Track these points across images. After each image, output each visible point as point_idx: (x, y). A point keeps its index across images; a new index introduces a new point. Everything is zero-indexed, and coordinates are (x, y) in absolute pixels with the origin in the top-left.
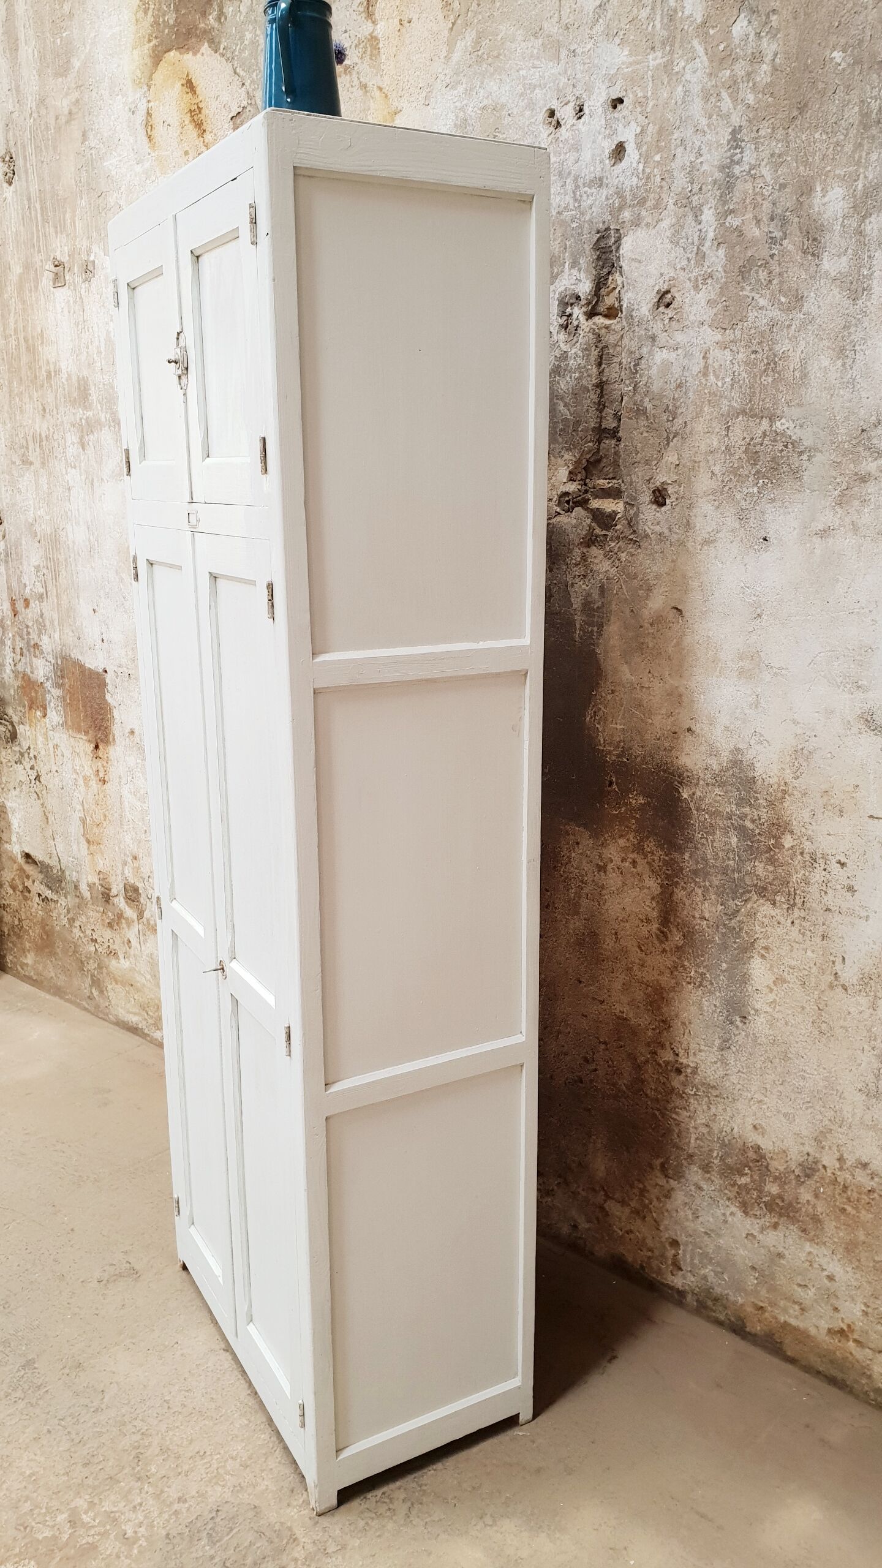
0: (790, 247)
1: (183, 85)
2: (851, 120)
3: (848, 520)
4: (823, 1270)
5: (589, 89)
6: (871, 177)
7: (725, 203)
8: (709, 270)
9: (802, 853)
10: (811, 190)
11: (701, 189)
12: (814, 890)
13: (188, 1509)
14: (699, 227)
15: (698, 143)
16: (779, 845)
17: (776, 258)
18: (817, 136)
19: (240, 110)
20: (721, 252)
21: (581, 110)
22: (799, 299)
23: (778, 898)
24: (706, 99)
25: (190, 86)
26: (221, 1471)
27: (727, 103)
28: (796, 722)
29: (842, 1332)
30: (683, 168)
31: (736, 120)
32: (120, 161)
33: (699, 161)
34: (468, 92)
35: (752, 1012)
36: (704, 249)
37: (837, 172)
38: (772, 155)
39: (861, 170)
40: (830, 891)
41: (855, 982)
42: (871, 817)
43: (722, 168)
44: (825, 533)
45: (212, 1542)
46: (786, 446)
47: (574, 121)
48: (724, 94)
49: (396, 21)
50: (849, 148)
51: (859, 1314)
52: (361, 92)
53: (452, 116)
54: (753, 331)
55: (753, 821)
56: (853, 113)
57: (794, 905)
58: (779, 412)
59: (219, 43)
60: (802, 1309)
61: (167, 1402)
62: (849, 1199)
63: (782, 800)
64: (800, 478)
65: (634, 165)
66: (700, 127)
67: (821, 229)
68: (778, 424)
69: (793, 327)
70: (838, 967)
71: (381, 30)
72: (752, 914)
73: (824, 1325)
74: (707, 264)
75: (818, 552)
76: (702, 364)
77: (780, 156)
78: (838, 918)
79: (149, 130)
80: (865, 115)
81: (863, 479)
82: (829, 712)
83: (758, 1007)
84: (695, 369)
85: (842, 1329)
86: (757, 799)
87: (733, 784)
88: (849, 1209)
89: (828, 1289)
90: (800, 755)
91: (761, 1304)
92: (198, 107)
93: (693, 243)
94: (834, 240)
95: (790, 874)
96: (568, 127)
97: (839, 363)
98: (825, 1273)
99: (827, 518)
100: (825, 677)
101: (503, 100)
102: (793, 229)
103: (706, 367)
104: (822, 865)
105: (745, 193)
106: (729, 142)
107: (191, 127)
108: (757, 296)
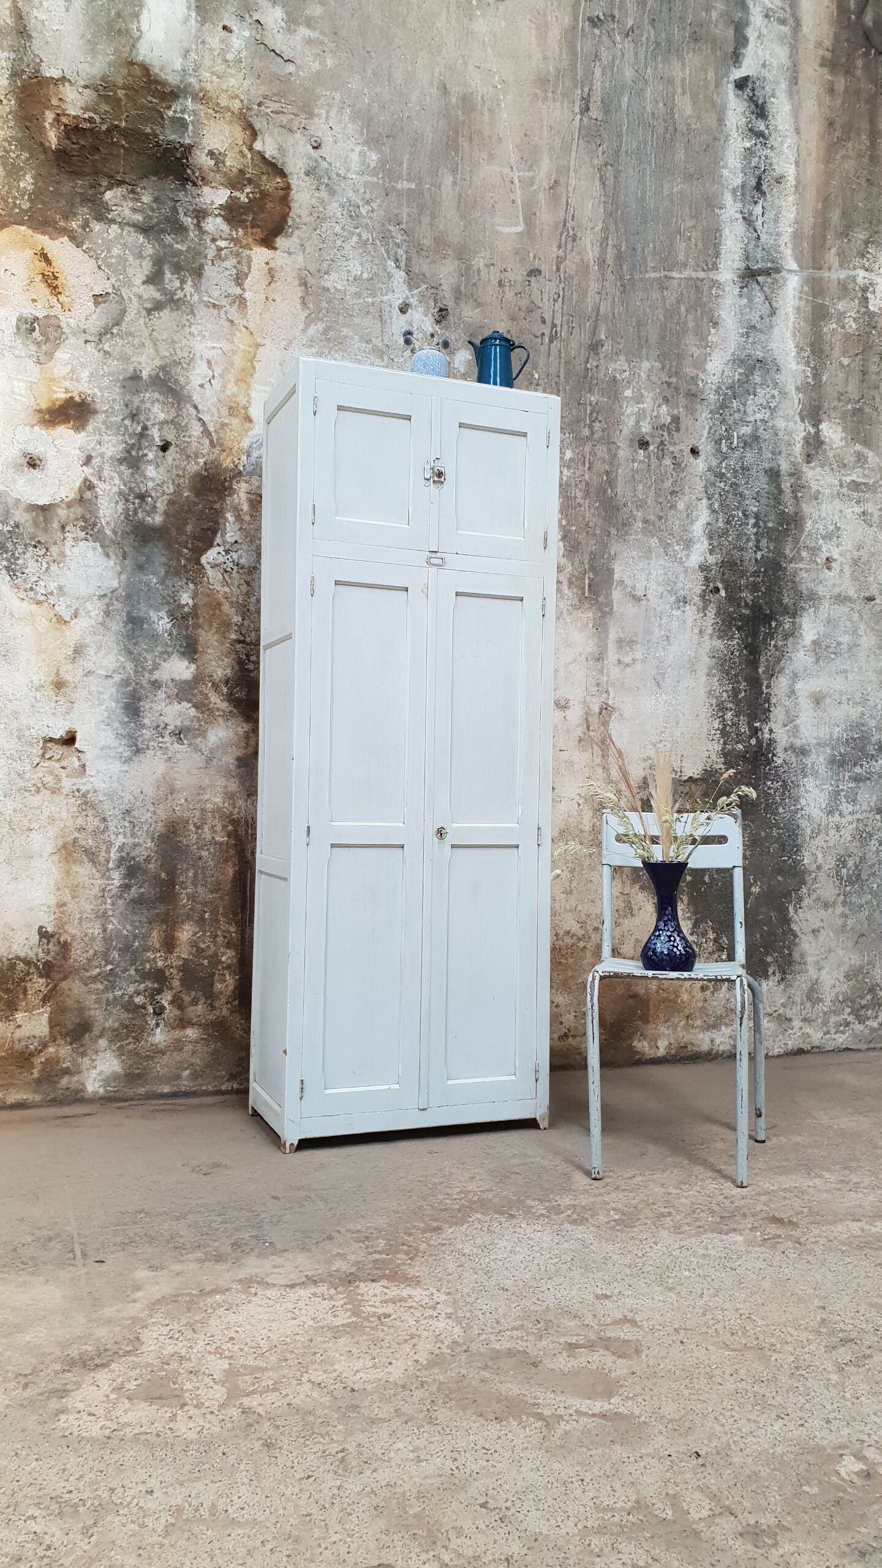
1: (35, 254)
19: (104, 293)
25: (45, 257)
29: (565, 1035)
42: (560, 751)
49: (263, 297)
52: (227, 324)
59: (83, 243)
71: (248, 295)
73: (556, 1036)
92: (53, 275)
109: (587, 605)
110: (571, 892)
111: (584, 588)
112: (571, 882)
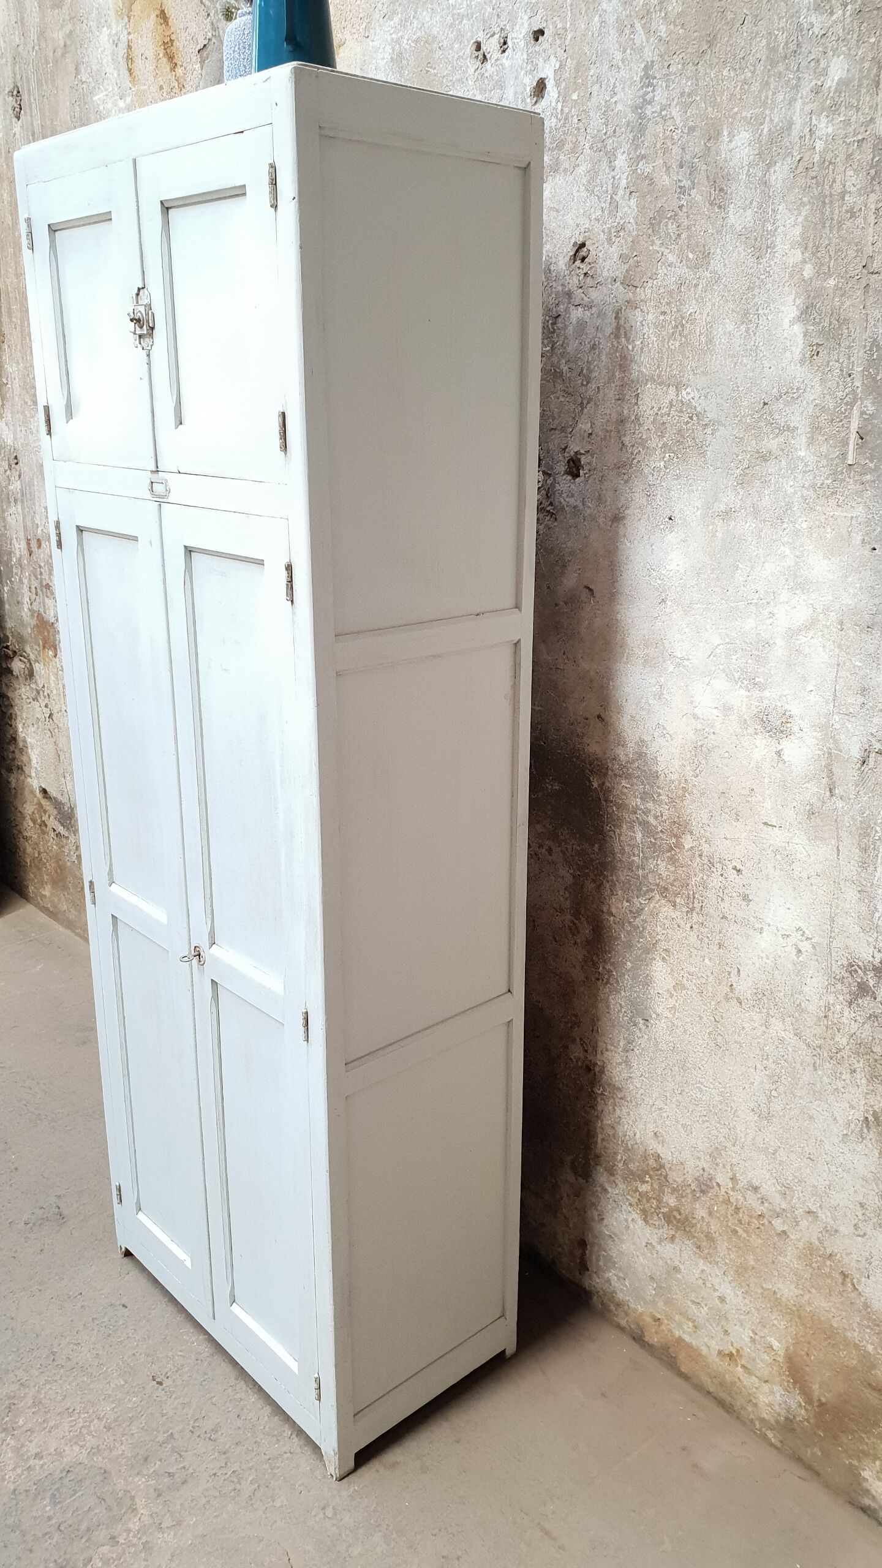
0: (699, 198)
1: (157, 16)
2: (758, 56)
3: (749, 502)
4: (715, 1290)
5: (512, 20)
6: (776, 120)
7: (637, 147)
8: (622, 222)
9: (700, 856)
10: (719, 134)
11: (615, 132)
12: (711, 895)
13: (42, 1466)
14: (612, 173)
15: (612, 81)
16: (679, 845)
17: (684, 210)
18: (725, 73)
19: (206, 42)
20: (633, 202)
21: (505, 43)
22: (706, 256)
23: (678, 901)
24: (621, 32)
25: (163, 16)
26: (84, 1431)
27: (640, 36)
28: (695, 717)
29: (731, 1355)
30: (599, 108)
31: (649, 54)
32: (107, 95)
33: (613, 100)
34: (403, 23)
35: (654, 1016)
36: (617, 198)
37: (744, 114)
38: (682, 94)
39: (767, 112)
40: (726, 898)
41: (749, 997)
42: (765, 824)
43: (635, 108)
44: (727, 515)
45: (54, 1502)
46: (691, 418)
47: (499, 55)
48: (638, 26)
50: (755, 88)
51: (747, 1340)
53: (389, 49)
54: (662, 290)
55: (656, 817)
56: (760, 48)
57: (693, 909)
58: (685, 380)
60: (696, 1327)
61: (54, 1353)
62: (740, 1221)
63: (682, 798)
64: (704, 454)
65: (553, 104)
66: (614, 62)
67: (727, 177)
68: (684, 393)
69: (701, 286)
70: (734, 978)
72: (654, 914)
73: (715, 1346)
74: (620, 214)
75: (719, 535)
76: (614, 325)
77: (689, 95)
78: (734, 927)
79: (130, 66)
80: (773, 50)
81: (765, 458)
82: (727, 709)
83: (659, 1011)
84: (608, 330)
85: (731, 1352)
86: (659, 795)
87: (638, 777)
88: (740, 1231)
89: (719, 1310)
90: (700, 751)
91: (659, 1316)
92: (171, 40)
93: (607, 191)
94: (740, 190)
95: (689, 877)
96: (493, 61)
97: (743, 328)
98: (717, 1294)
99: (729, 499)
100: (723, 670)
101: (435, 31)
102: (701, 177)
103: (618, 328)
104: (720, 870)
105: (656, 136)
106: (642, 79)
107: (165, 60)
108: (666, 252)
109: (852, 486)
110: (769, 1117)
111: (845, 443)
112: (769, 1098)
